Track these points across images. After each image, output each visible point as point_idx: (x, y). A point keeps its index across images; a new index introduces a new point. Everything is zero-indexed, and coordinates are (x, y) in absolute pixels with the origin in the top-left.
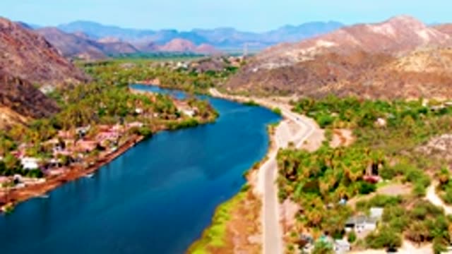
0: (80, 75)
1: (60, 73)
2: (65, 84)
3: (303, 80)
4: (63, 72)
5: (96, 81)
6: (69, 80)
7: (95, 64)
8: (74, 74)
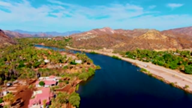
0: (13, 42)
1: (3, 41)
2: (3, 45)
3: (102, 43)
4: (5, 40)
5: (20, 44)
6: (6, 44)
7: (20, 39)
8: (10, 41)
